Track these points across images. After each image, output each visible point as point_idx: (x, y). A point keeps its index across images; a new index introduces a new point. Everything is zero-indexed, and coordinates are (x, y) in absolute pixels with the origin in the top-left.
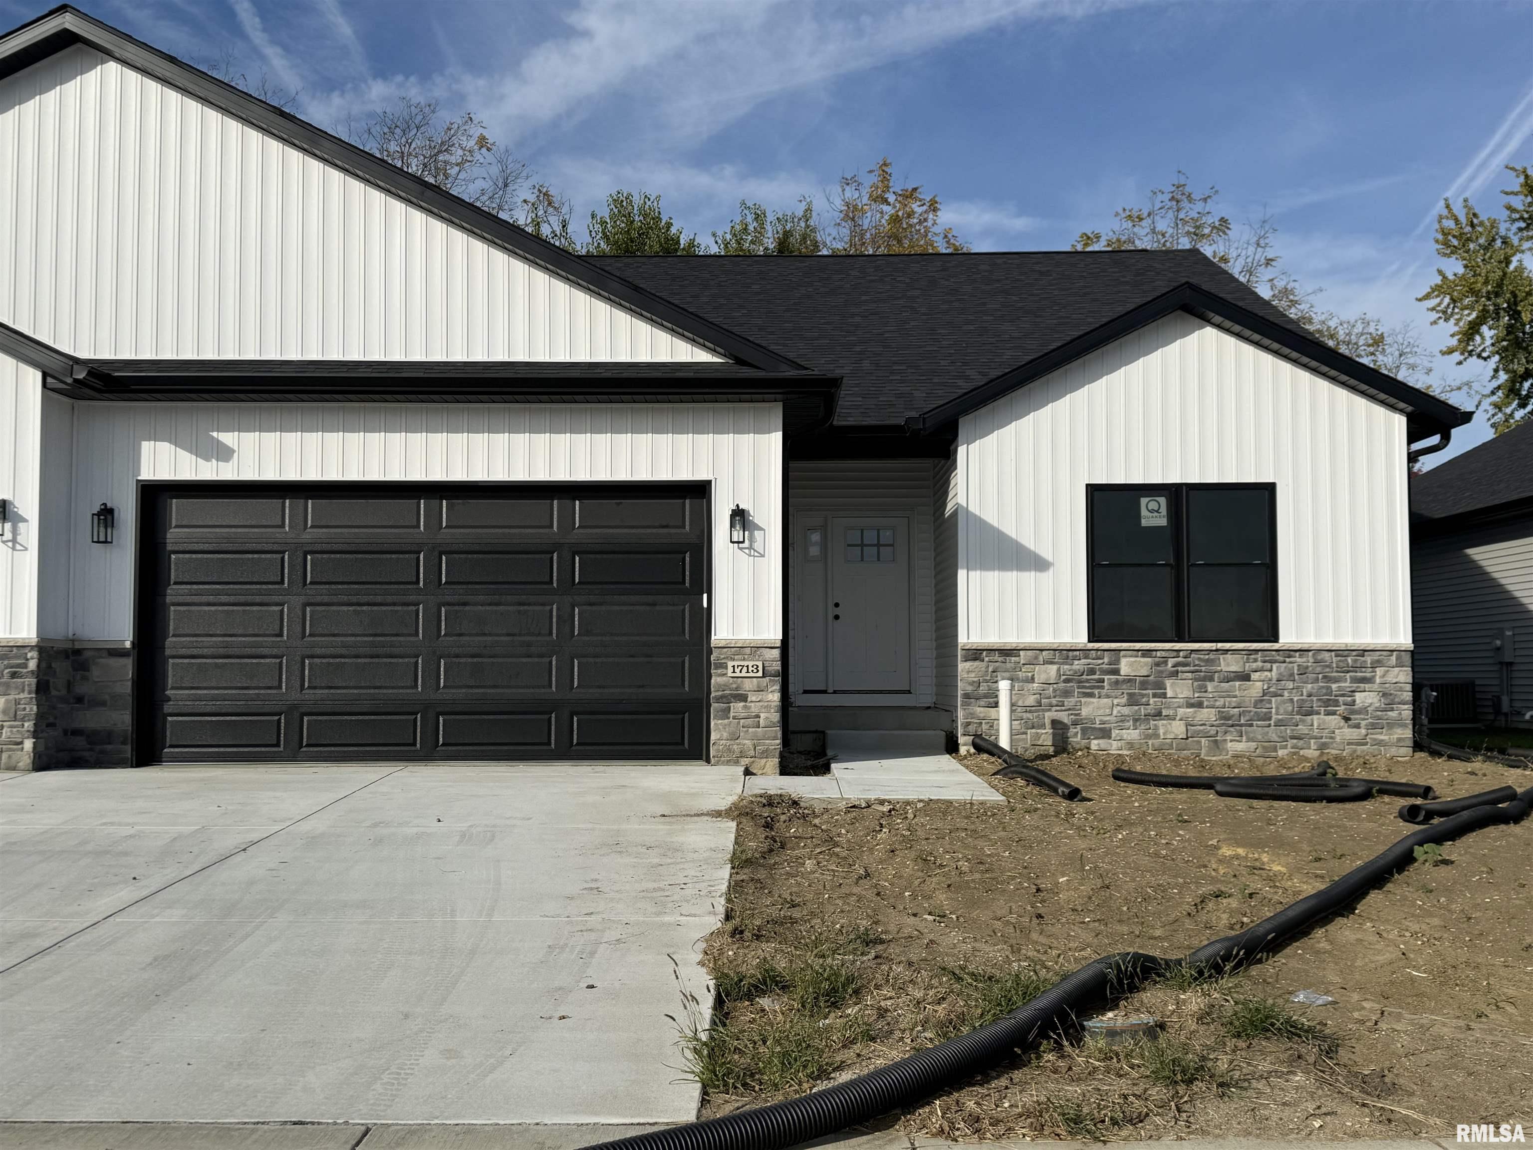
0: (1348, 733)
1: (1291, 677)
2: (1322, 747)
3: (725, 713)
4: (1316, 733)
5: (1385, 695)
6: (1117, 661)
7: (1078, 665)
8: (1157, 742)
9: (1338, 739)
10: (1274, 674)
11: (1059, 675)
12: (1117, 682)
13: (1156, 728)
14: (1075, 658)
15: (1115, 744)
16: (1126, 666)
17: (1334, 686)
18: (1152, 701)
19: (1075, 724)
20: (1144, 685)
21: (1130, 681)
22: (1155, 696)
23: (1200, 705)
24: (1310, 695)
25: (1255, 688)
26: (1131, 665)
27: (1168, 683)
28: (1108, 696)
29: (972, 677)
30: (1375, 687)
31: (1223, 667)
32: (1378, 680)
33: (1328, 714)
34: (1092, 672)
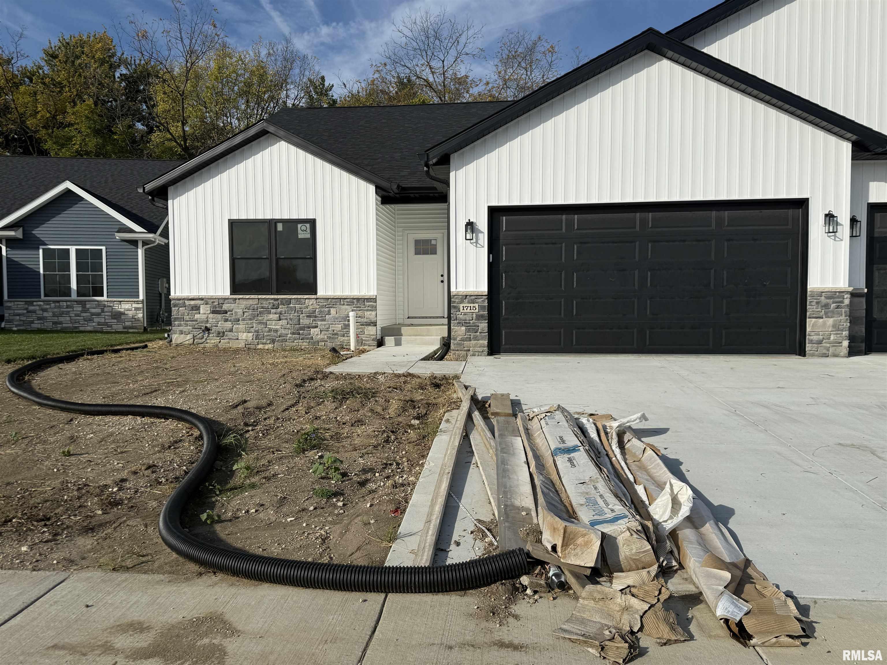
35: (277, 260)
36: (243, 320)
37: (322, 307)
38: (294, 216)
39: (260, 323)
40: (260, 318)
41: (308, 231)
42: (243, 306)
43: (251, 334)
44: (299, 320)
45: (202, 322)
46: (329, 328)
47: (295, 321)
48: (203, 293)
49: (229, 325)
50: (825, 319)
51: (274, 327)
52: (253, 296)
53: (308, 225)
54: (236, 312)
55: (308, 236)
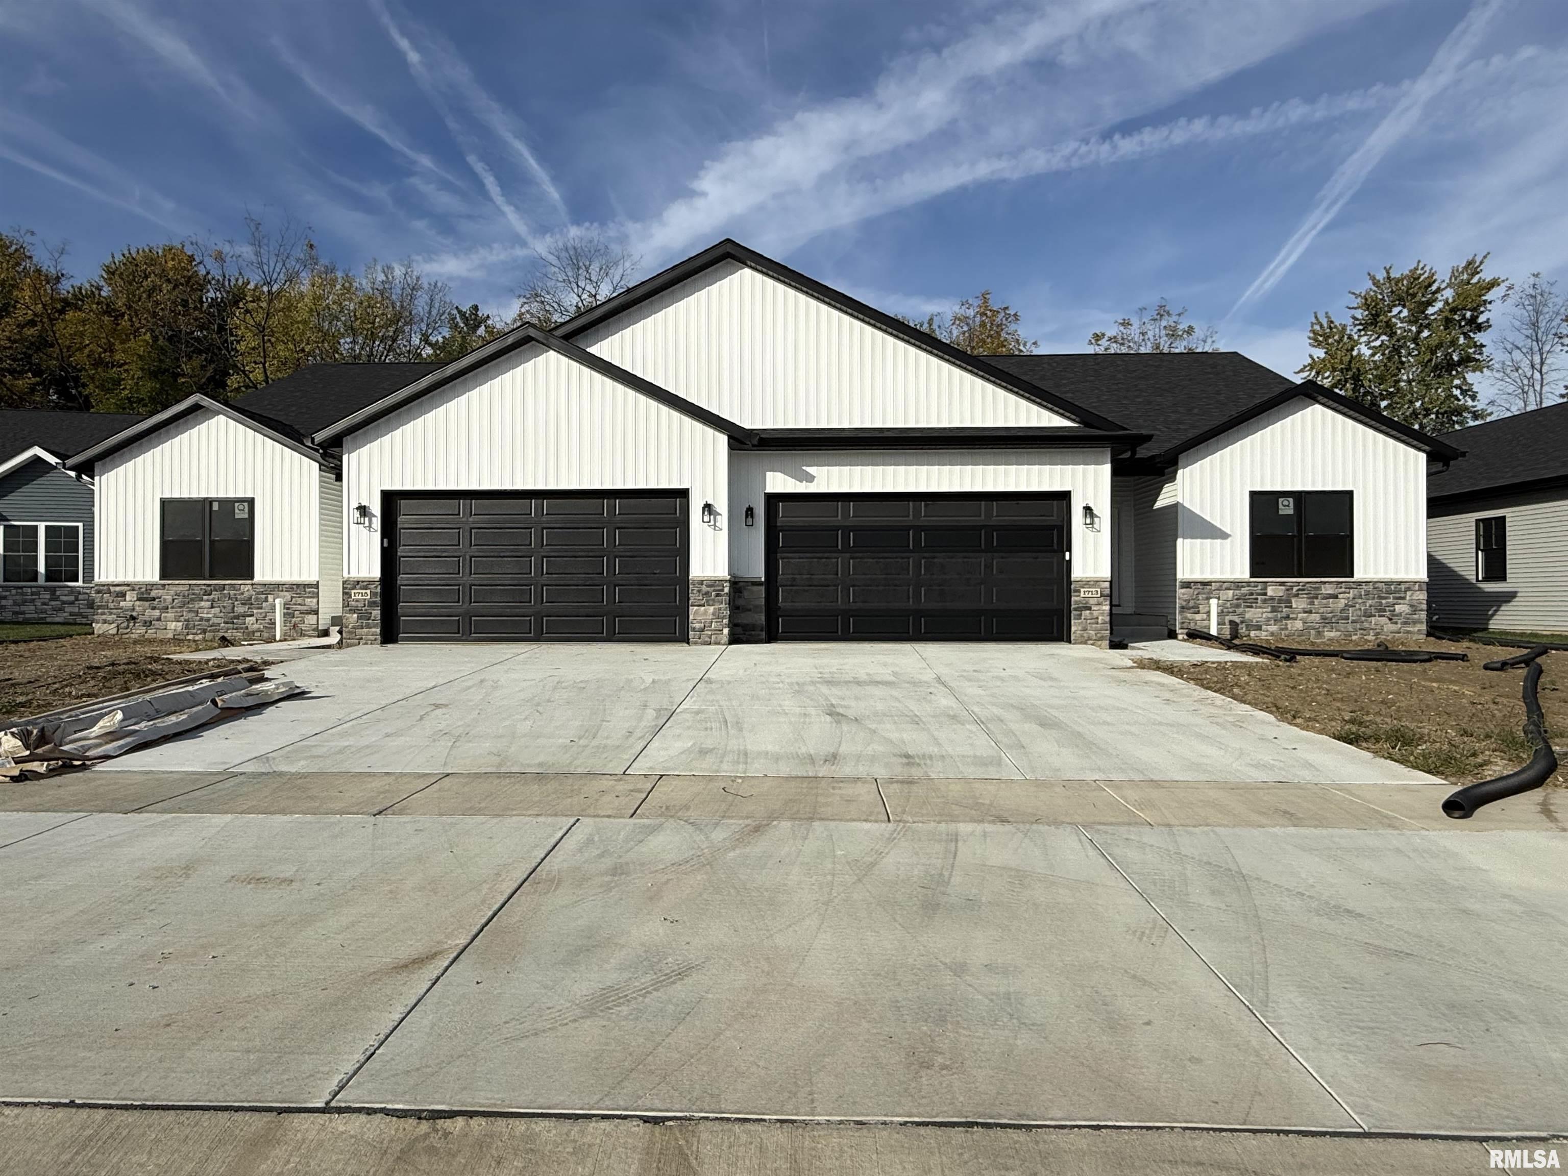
0: (1390, 627)
1: (1360, 597)
2: (1377, 634)
3: (1079, 617)
4: (1373, 626)
5: (1411, 606)
6: (1265, 589)
7: (1245, 590)
8: (1287, 632)
9: (1385, 630)
10: (1351, 595)
11: (1234, 596)
12: (1265, 600)
13: (1286, 624)
14: (1243, 587)
15: (1264, 633)
16: (1270, 591)
17: (1384, 601)
18: (1284, 610)
19: (1242, 622)
20: (1280, 601)
21: (1272, 599)
22: (1286, 607)
23: (1310, 612)
24: (1370, 606)
25: (1342, 603)
26: (1273, 590)
27: (1293, 600)
28: (1260, 607)
29: (1186, 597)
30: (1406, 602)
31: (1323, 591)
32: (1408, 598)
33: (1380, 616)
34: (1252, 594)
35: (212, 542)
36: (172, 608)
37: (258, 593)
38: (231, 495)
39: (190, 611)
40: (191, 606)
41: (246, 510)
42: (172, 592)
43: (180, 624)
44: (234, 606)
45: (127, 610)
46: (266, 616)
47: (229, 609)
48: (130, 579)
49: (157, 613)
50: (707, 607)
51: (205, 616)
52: (183, 582)
53: (246, 504)
54: (165, 600)
55: (246, 516)
